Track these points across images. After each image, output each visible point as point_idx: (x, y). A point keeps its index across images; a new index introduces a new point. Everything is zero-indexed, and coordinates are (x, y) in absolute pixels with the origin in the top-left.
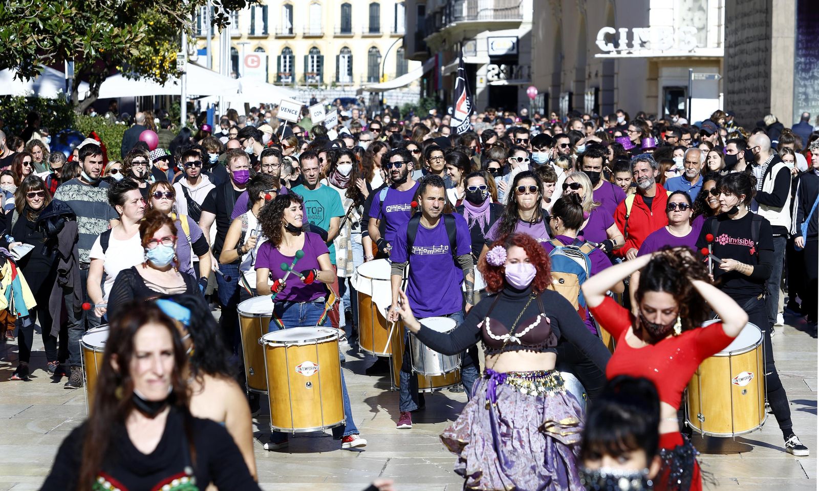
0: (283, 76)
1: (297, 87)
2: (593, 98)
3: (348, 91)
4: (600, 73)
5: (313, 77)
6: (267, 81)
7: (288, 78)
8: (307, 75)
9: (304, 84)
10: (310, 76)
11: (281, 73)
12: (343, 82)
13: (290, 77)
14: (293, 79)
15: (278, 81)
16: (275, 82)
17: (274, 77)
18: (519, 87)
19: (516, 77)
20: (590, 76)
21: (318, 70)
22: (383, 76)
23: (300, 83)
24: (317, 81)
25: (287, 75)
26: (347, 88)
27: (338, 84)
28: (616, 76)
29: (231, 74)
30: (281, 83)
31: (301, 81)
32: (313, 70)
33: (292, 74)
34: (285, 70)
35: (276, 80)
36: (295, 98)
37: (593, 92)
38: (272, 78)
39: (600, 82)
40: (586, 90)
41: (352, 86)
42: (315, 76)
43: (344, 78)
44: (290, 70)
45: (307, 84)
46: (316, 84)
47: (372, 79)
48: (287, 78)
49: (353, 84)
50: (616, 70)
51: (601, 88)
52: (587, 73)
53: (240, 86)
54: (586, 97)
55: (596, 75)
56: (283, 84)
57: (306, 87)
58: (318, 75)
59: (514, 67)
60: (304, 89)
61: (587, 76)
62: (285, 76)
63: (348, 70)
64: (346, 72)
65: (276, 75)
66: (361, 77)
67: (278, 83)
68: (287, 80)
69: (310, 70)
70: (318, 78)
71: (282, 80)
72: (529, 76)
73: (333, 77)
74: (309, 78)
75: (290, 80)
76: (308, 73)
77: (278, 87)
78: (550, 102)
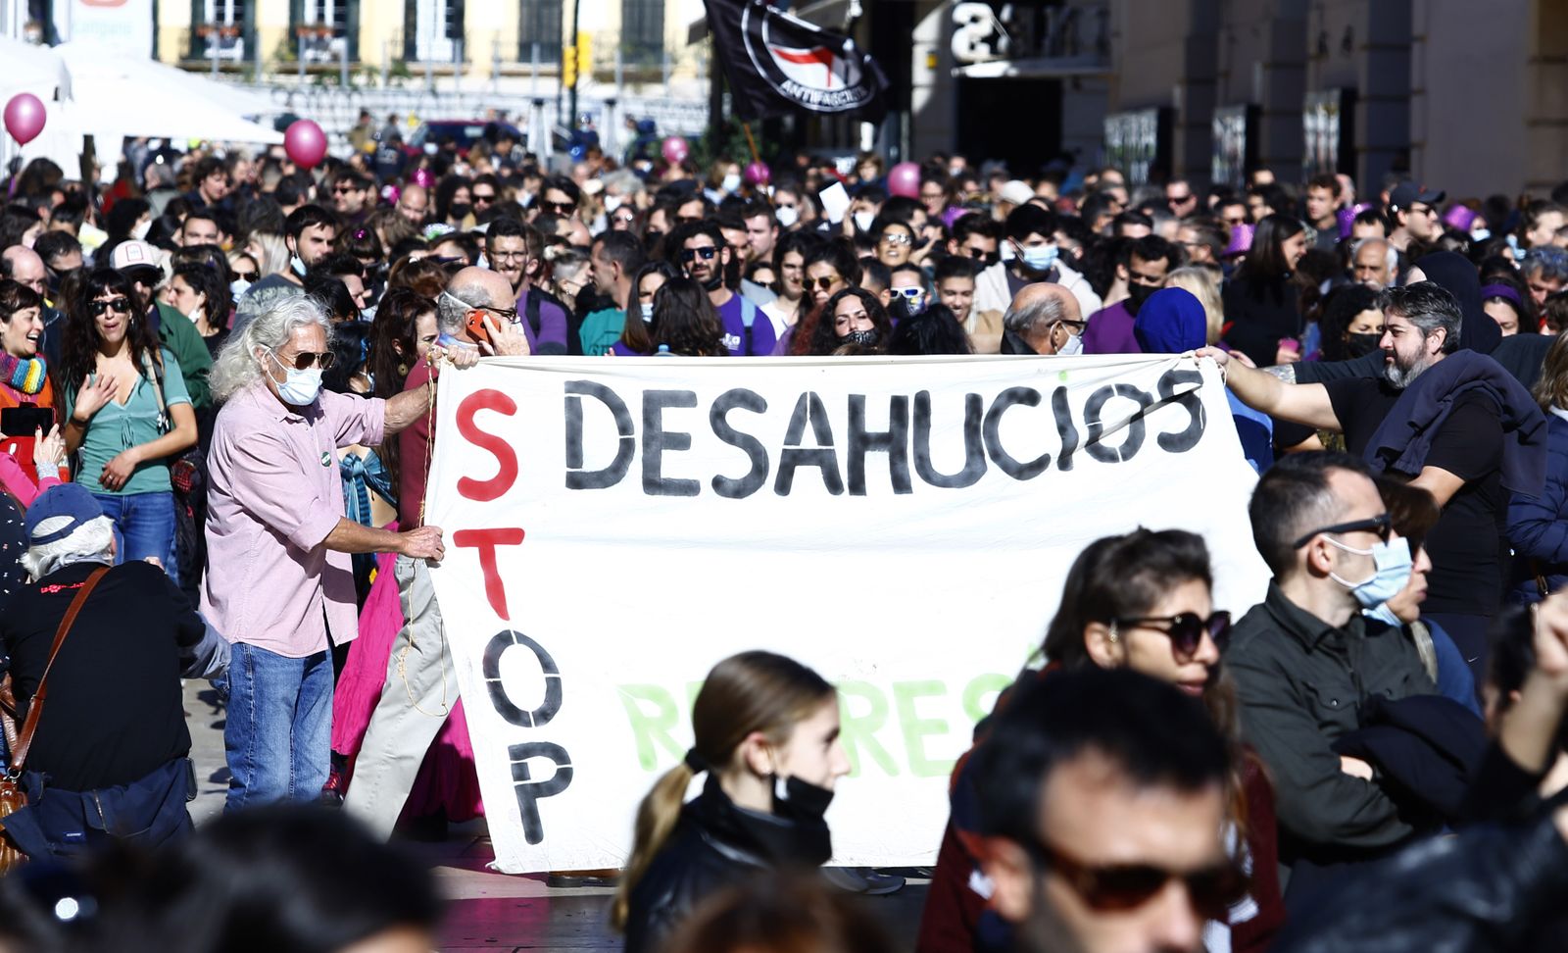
0: (212, 37)
1: (264, 78)
2: (1334, 125)
3: (448, 95)
4: (1361, 37)
5: (320, 44)
6: (155, 55)
7: (230, 45)
8: (302, 36)
9: (289, 65)
10: (313, 37)
11: (205, 26)
12: (430, 61)
13: (240, 43)
14: (250, 51)
15: (194, 57)
16: (183, 58)
17: (181, 41)
18: (1067, 85)
19: (1056, 52)
20: (1322, 48)
21: (338, 17)
22: (575, 41)
23: (275, 65)
24: (335, 58)
25: (228, 35)
26: (444, 85)
27: (412, 67)
28: (1416, 48)
29: (27, 27)
30: (205, 64)
31: (279, 56)
32: (321, 16)
33: (245, 30)
34: (220, 16)
35: (186, 50)
36: (256, 119)
37: (1334, 105)
38: (173, 45)
39: (1359, 68)
40: (1310, 97)
41: (463, 74)
42: (328, 36)
43: (434, 45)
44: (238, 16)
45: (302, 66)
46: (334, 66)
47: (536, 50)
48: (227, 45)
49: (465, 67)
50: (1418, 28)
51: (1363, 90)
52: (1312, 36)
53: (65, 74)
54: (1309, 122)
55: (1347, 43)
56: (215, 65)
57: (294, 79)
58: (338, 34)
59: (1049, 11)
60: (290, 87)
61: (1312, 49)
62: (222, 36)
63: (449, 18)
64: (442, 25)
65: (187, 35)
66: (496, 43)
67: (193, 64)
68: (226, 53)
69: (310, 15)
70: (339, 45)
71: (210, 53)
72: (1103, 46)
73: (393, 42)
74: (308, 45)
75: (237, 52)
76: (305, 28)
77: (197, 79)
78: (1179, 138)
